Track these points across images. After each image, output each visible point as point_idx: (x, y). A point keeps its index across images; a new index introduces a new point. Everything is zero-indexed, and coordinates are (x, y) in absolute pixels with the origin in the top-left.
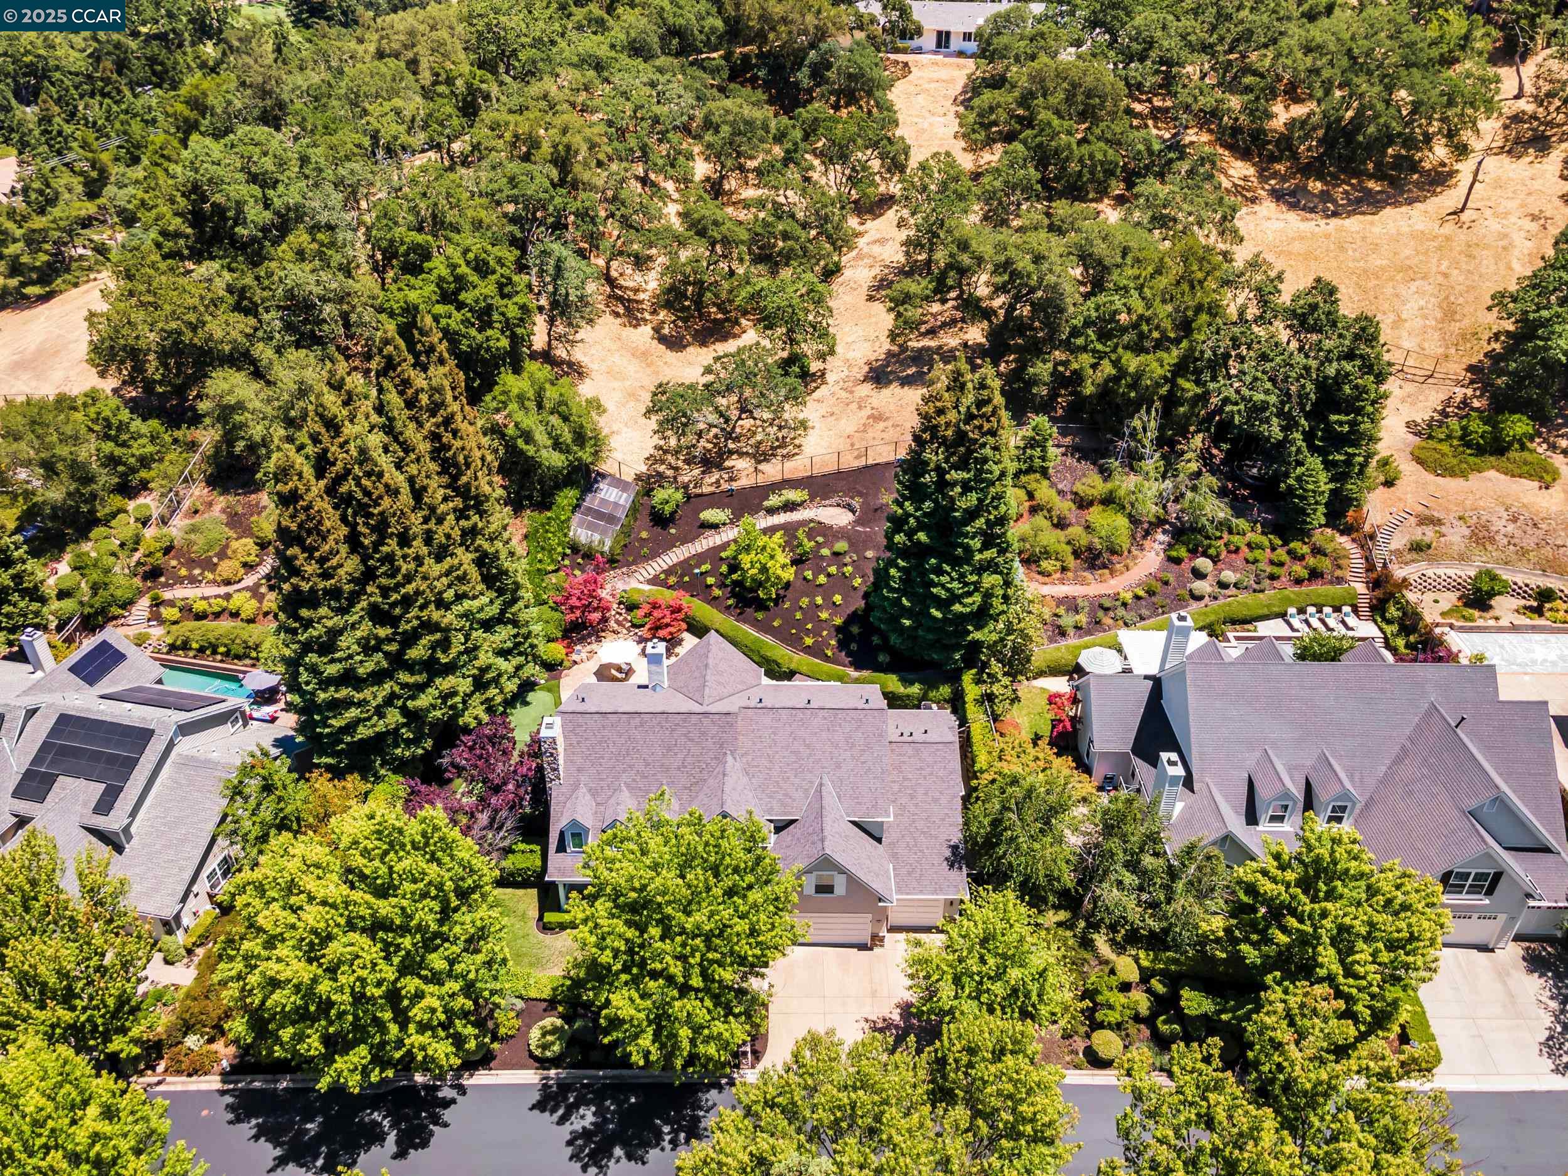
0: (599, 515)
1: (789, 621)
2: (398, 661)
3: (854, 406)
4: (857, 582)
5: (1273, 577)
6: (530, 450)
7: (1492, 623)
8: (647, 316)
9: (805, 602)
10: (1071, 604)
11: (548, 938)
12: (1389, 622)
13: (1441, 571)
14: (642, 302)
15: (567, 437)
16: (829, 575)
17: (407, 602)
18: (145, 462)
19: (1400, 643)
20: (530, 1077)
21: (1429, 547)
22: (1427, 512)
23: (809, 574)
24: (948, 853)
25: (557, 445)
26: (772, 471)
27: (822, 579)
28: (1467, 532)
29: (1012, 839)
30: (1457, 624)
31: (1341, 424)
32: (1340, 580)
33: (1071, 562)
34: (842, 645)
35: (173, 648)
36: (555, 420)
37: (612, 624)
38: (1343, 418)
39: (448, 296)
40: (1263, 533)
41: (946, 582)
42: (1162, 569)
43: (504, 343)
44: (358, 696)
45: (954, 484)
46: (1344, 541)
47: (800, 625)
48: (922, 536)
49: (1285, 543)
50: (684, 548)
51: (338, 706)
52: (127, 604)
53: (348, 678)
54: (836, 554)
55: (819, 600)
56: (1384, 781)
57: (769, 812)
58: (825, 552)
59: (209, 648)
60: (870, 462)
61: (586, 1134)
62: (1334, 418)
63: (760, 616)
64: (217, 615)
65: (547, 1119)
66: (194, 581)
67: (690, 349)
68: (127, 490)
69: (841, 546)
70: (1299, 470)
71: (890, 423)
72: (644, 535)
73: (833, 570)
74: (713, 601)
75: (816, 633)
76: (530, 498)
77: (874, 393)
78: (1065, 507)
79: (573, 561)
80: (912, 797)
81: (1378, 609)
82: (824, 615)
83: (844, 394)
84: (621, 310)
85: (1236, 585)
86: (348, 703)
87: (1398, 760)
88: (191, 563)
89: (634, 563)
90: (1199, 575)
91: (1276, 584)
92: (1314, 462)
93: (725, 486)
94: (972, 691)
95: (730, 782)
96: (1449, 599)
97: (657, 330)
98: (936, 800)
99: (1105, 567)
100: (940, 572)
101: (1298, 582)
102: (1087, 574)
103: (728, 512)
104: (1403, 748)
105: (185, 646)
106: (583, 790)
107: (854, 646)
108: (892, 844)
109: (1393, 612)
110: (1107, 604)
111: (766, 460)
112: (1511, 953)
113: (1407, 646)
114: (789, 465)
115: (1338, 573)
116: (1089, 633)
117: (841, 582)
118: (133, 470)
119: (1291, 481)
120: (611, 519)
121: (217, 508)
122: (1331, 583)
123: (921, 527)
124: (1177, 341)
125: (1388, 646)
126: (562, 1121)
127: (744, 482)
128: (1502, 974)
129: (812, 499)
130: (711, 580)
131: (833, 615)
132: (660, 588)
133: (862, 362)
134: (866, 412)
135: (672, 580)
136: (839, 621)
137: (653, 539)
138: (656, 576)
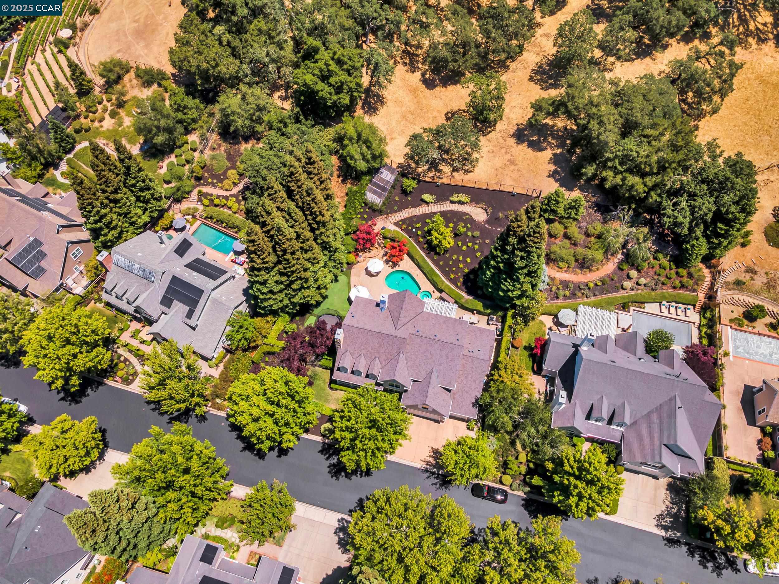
0: (379, 186)
1: (447, 264)
2: (288, 286)
3: (504, 150)
4: (478, 254)
5: (663, 284)
6: (352, 162)
7: (750, 329)
8: (420, 66)
9: (455, 257)
10: (565, 284)
11: (331, 392)
12: (704, 318)
13: (742, 298)
14: (418, 56)
15: (369, 157)
16: (468, 246)
17: (293, 272)
18: (194, 121)
19: (704, 330)
20: (319, 439)
21: (744, 283)
22: (752, 266)
23: (460, 243)
24: (474, 400)
25: (364, 159)
26: (459, 178)
27: (464, 248)
28: (765, 281)
29: (493, 411)
30: (734, 327)
31: (721, 229)
32: (694, 291)
33: (573, 263)
34: (465, 283)
35: (206, 218)
36: (364, 147)
37: (376, 245)
38: (724, 227)
39: (324, 78)
40: (669, 261)
41: (507, 285)
42: (614, 273)
43: (347, 101)
44: (274, 297)
45: (517, 256)
46: (706, 271)
47: (450, 267)
48: (501, 265)
49: (677, 267)
50: (412, 210)
51: (265, 300)
52: (189, 193)
53: (271, 292)
54: (473, 236)
55: (461, 258)
56: (644, 417)
57: (412, 376)
58: (469, 234)
59: (220, 222)
60: (502, 189)
61: (334, 465)
62: (720, 225)
63: (435, 257)
64: (223, 206)
65: (322, 457)
66: (214, 185)
67: (438, 89)
68: (188, 131)
69: (477, 233)
70: (694, 242)
71: (516, 168)
72: (397, 198)
73: (470, 245)
74: (418, 243)
75: (456, 273)
76: (351, 175)
77: (514, 145)
78: (580, 237)
79: (365, 210)
80: (466, 378)
81: (704, 309)
82: (461, 266)
83: (501, 141)
84: (407, 61)
85: (645, 285)
86: (270, 298)
87: (652, 412)
88: (213, 176)
89: (390, 213)
90: (629, 277)
91: (664, 287)
92: (703, 240)
93: (436, 180)
94: (509, 321)
95: (399, 365)
96: (739, 311)
97: (423, 75)
98: (474, 381)
99: (588, 268)
100: (506, 281)
101: (675, 288)
102: (578, 271)
103: (434, 197)
104: (657, 408)
105: (211, 218)
106: (348, 353)
107: (469, 284)
108: (454, 394)
109: (708, 315)
110: (582, 287)
111: (458, 171)
112: (664, 481)
113: (706, 333)
114: (466, 177)
115: (696, 287)
116: (569, 298)
117: (471, 252)
118: (189, 124)
119: (688, 246)
120: (383, 189)
121: (223, 148)
122: (690, 291)
123: (502, 261)
124: (657, 174)
125: (699, 328)
126: (327, 459)
127: (445, 181)
128: (656, 488)
129: (471, 202)
130: (419, 233)
131: (465, 267)
132: (398, 229)
133: (515, 122)
134: (508, 157)
135: (404, 226)
136: (466, 271)
137: (400, 201)
138: (398, 222)
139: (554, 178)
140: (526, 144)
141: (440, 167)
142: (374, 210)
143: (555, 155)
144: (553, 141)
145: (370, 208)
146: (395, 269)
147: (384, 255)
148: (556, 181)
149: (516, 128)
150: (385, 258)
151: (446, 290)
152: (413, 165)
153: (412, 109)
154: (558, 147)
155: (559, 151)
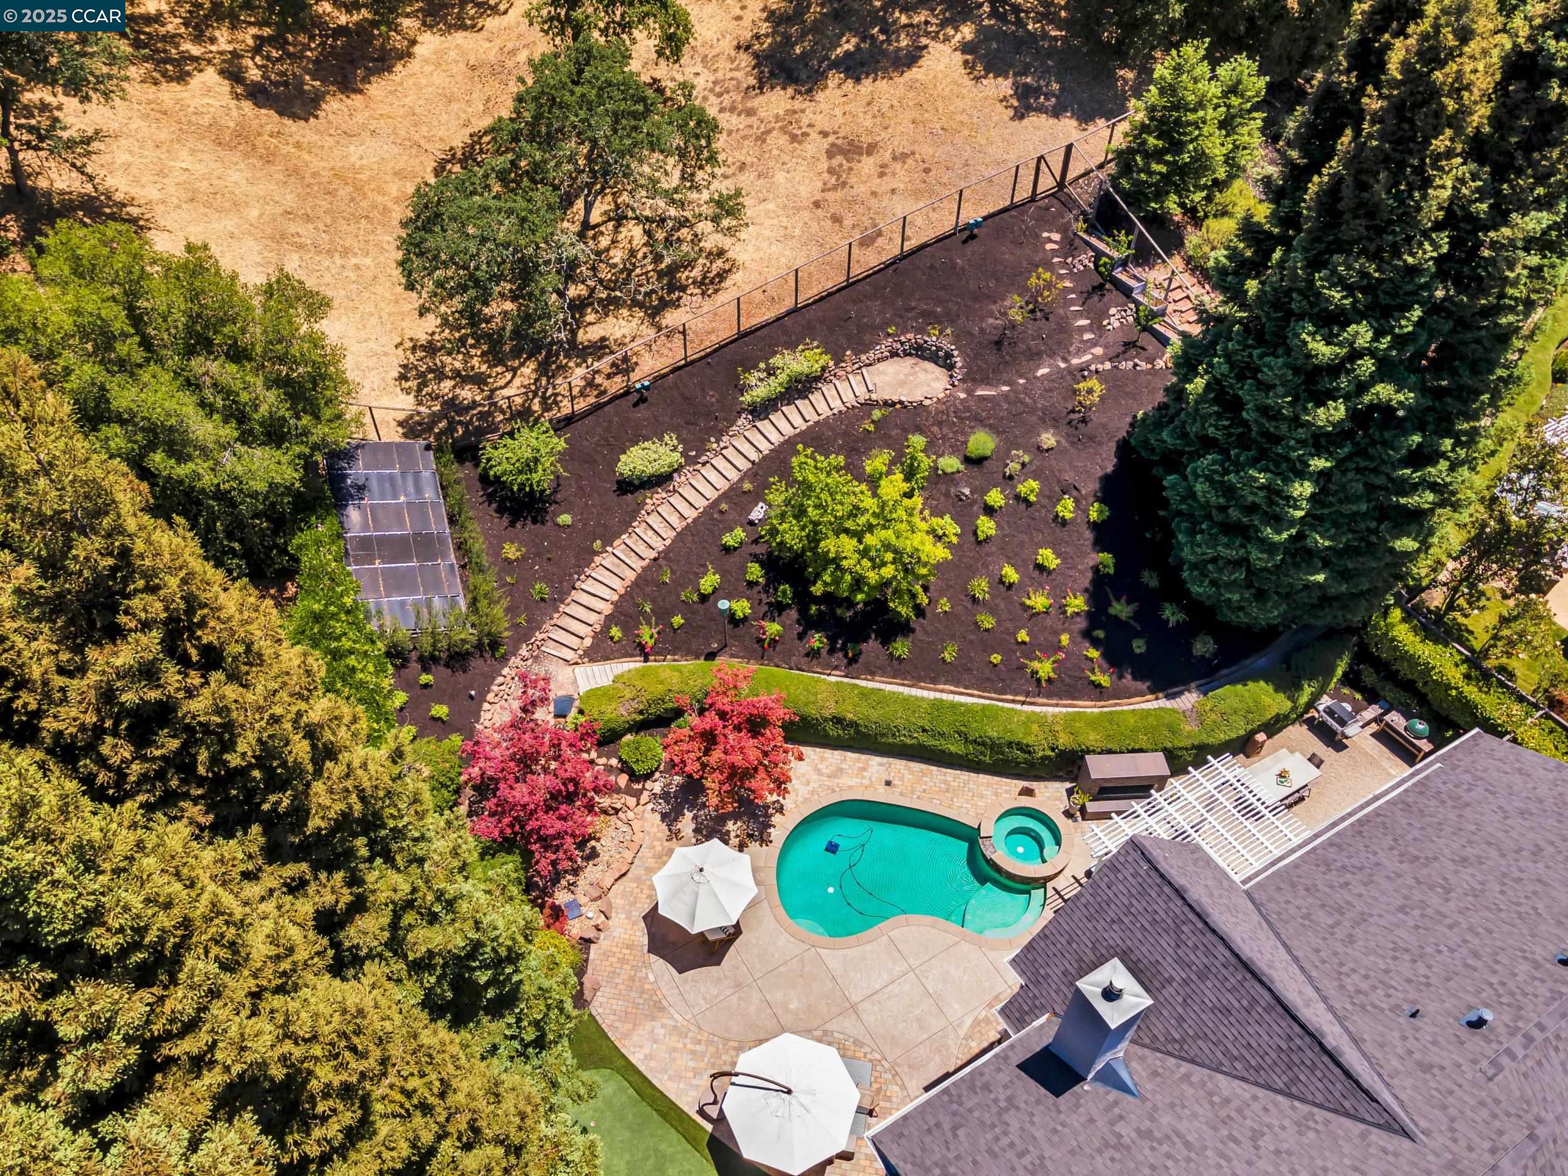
0: (393, 549)
1: (975, 642)
3: (779, 139)
4: (1065, 508)
9: (982, 589)
16: (993, 511)
27: (986, 525)
47: (1001, 639)
50: (617, 551)
54: (978, 462)
55: (1008, 573)
58: (950, 464)
63: (900, 652)
69: (976, 441)
71: (882, 156)
72: (510, 552)
73: (995, 498)
75: (1046, 646)
77: (800, 104)
82: (1039, 601)
93: (615, 387)
103: (669, 441)
107: (1137, 649)
117: (1029, 521)
120: (423, 546)
127: (653, 364)
129: (838, 360)
130: (742, 607)
131: (1059, 595)
132: (631, 665)
133: (727, 46)
134: (816, 146)
135: (647, 634)
136: (1077, 603)
137: (536, 552)
138: (601, 636)
139: (1041, 110)
140: (834, 79)
141: (589, 334)
142: (457, 659)
143: (966, 48)
144: (919, 18)
145: (428, 662)
146: (779, 832)
147: (670, 818)
148: (1056, 113)
149: (745, 60)
150: (686, 824)
151: (1092, 739)
152: (467, 394)
153: (289, 200)
154: (954, 22)
155: (967, 32)
